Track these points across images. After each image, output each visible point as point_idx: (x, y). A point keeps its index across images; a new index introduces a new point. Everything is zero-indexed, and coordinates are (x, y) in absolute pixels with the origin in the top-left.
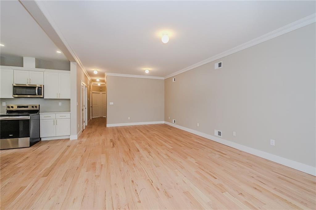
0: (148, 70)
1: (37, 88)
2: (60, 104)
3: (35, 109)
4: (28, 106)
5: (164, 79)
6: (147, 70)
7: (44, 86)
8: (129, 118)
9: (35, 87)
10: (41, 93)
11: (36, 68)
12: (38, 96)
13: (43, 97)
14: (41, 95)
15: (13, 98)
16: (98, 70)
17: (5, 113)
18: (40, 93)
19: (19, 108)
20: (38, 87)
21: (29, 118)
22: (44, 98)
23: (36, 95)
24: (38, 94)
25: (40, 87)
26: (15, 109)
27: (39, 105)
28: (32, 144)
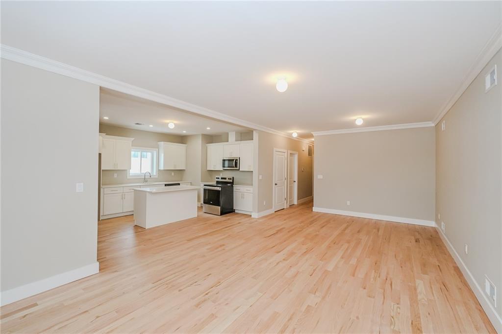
0: (361, 119)
5: (433, 125)
6: (359, 119)
7: (239, 158)
8: (348, 203)
9: (233, 160)
10: (238, 165)
11: (236, 141)
12: (235, 168)
13: (238, 169)
14: (238, 167)
15: (222, 170)
16: (298, 131)
17: (214, 183)
18: (236, 165)
21: (221, 190)
22: (240, 170)
25: (237, 160)
26: (220, 180)
27: (233, 178)
28: (223, 213)
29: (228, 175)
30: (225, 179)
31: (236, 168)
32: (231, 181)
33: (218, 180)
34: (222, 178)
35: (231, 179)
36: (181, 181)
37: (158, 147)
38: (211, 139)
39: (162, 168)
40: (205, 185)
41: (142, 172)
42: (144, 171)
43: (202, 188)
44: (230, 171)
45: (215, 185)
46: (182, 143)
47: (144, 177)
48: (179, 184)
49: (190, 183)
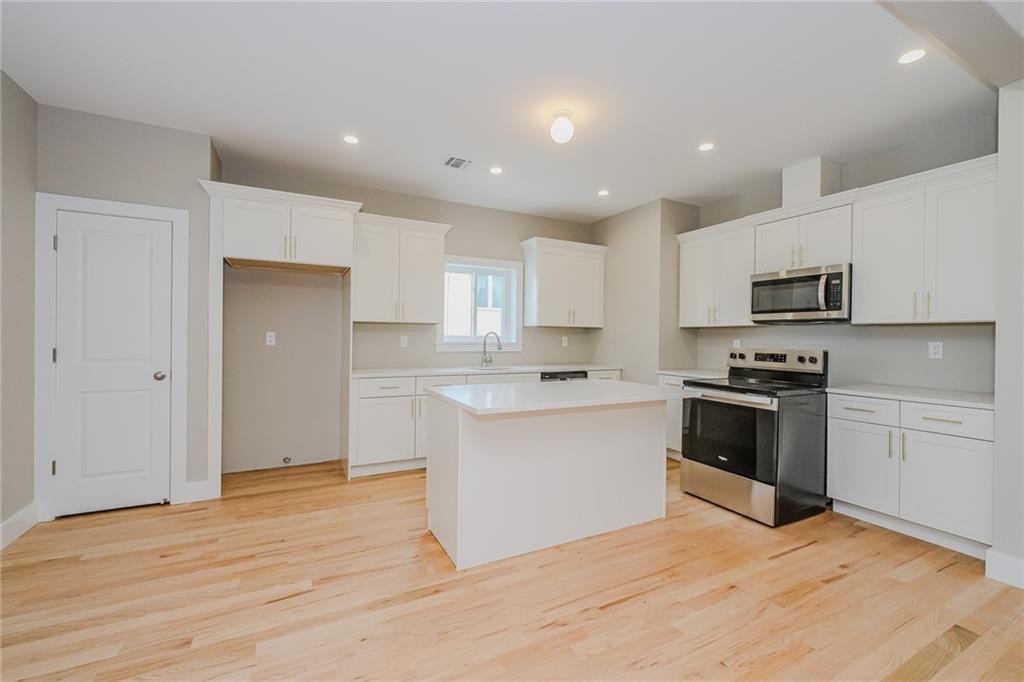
1: (823, 281)
2: (936, 349)
3: (808, 367)
4: (785, 356)
7: (851, 266)
9: (817, 278)
10: (841, 301)
12: (824, 315)
13: (846, 316)
14: (840, 308)
15: (752, 324)
17: (721, 376)
18: (833, 299)
19: (761, 360)
20: (830, 276)
21: (774, 407)
22: (853, 322)
23: (819, 310)
24: (829, 308)
25: (839, 276)
26: (750, 363)
27: (826, 354)
28: (788, 512)
29: (796, 345)
30: (781, 358)
31: (834, 314)
32: (818, 368)
33: (739, 363)
34: (759, 357)
35: (813, 360)
36: (590, 363)
37: (521, 257)
38: (689, 215)
39: (533, 320)
40: (688, 383)
41: (478, 334)
42: (482, 332)
43: (672, 393)
44: (798, 328)
45: (727, 383)
46: (592, 241)
47: (482, 349)
48: (584, 374)
49: (618, 373)
